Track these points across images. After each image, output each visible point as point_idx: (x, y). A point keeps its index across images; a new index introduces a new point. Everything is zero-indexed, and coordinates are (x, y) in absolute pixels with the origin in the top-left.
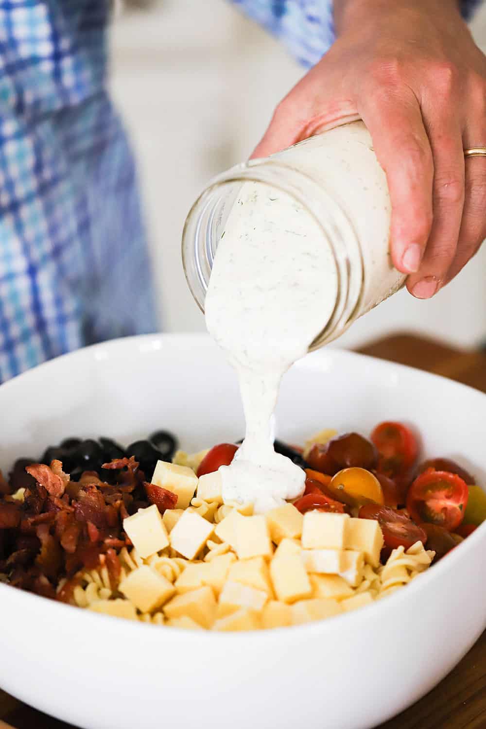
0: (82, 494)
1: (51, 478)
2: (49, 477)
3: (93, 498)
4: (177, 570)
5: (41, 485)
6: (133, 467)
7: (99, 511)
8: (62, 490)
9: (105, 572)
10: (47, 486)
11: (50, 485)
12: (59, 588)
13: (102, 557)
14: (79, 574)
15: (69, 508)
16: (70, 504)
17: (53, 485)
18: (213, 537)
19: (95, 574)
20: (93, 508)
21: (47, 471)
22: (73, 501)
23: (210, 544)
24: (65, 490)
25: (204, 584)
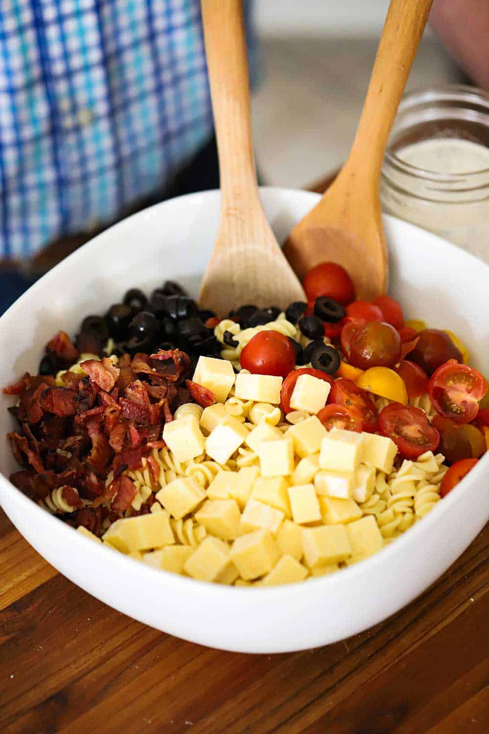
0: (129, 391)
1: (101, 375)
2: (100, 374)
3: (139, 396)
4: (209, 475)
5: (93, 381)
6: (177, 358)
7: (143, 409)
8: (113, 383)
9: (146, 473)
10: (99, 382)
11: (101, 381)
12: (108, 483)
13: (144, 461)
14: (125, 473)
15: (117, 406)
16: (118, 402)
17: (104, 381)
18: (243, 446)
19: (138, 474)
20: (138, 406)
21: (99, 369)
22: (120, 399)
23: (241, 451)
24: (116, 383)
25: (231, 497)
